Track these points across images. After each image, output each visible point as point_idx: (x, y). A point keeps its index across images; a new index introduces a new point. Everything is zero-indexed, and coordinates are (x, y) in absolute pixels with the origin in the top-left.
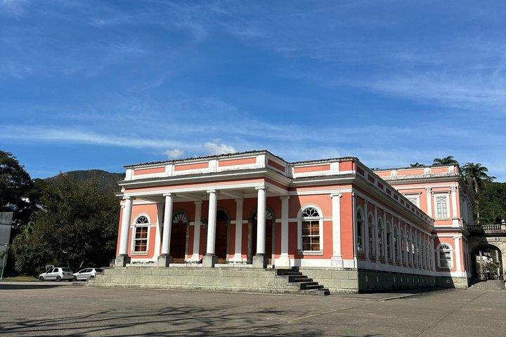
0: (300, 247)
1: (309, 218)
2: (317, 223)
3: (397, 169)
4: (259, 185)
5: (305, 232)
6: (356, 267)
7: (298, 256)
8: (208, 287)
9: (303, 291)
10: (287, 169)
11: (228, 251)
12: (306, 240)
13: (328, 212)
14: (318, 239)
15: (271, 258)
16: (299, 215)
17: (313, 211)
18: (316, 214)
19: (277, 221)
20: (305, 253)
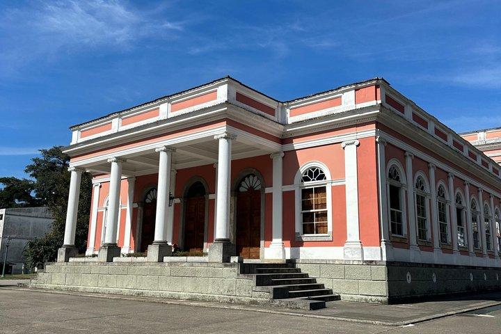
0: (298, 228)
1: (312, 184)
2: (323, 190)
3: (485, 131)
4: (219, 131)
5: (306, 205)
6: (385, 259)
7: (296, 243)
8: (151, 293)
9: (277, 302)
10: (278, 112)
11: (205, 238)
12: (307, 217)
13: (340, 172)
14: (325, 215)
15: (259, 246)
16: (297, 179)
17: (317, 172)
18: (322, 177)
19: (268, 190)
20: (306, 237)
